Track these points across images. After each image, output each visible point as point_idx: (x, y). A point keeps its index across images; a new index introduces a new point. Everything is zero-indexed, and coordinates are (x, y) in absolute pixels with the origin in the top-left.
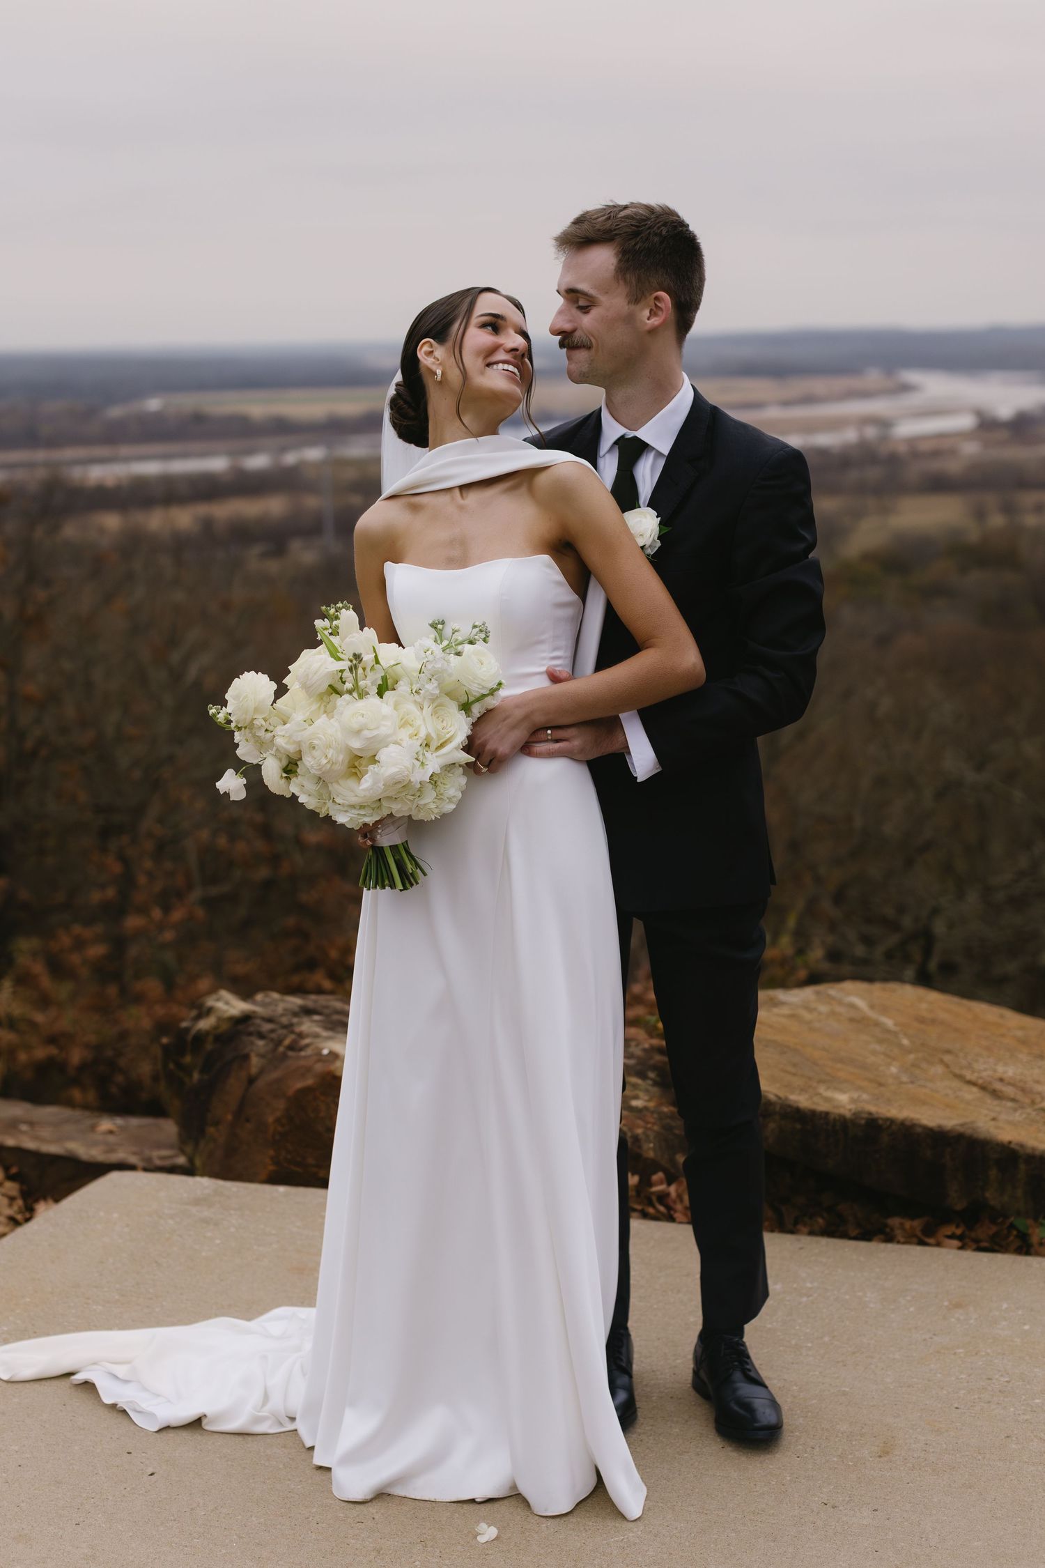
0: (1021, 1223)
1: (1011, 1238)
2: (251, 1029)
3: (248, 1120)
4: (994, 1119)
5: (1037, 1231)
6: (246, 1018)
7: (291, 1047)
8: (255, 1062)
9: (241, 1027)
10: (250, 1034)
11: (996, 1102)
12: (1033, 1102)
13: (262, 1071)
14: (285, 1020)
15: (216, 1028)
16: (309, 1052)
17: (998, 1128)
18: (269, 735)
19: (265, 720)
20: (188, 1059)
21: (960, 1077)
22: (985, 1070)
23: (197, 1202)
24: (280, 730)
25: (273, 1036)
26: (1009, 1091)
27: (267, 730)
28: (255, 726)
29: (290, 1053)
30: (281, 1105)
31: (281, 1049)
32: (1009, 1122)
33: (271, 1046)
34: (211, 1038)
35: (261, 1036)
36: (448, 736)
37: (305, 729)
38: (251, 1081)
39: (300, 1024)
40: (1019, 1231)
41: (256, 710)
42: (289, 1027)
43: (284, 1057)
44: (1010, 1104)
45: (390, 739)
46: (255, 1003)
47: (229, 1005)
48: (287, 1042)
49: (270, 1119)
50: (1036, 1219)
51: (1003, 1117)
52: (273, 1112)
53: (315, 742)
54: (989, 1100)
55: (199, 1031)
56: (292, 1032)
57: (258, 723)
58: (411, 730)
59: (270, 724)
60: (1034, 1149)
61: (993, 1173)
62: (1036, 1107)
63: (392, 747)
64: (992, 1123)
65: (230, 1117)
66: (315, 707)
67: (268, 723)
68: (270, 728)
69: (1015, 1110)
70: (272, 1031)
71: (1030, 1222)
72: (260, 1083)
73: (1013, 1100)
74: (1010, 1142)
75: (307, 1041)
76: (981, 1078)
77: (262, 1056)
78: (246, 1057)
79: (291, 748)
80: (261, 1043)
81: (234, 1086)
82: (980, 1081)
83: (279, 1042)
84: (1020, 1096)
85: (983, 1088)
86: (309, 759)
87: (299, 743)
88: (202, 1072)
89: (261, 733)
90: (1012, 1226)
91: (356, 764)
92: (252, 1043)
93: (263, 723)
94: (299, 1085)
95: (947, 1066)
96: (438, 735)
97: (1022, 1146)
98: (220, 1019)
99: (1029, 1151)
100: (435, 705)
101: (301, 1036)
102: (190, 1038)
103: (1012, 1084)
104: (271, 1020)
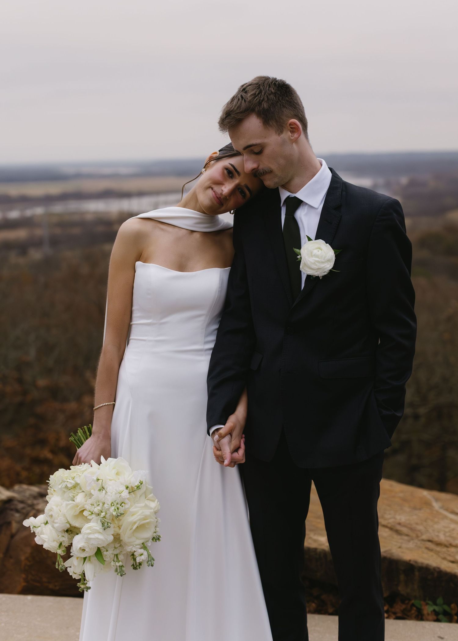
0: (416, 602)
1: (413, 612)
2: (12, 507)
3: (11, 557)
4: (400, 547)
5: (427, 607)
6: (10, 501)
8: (15, 525)
9: (7, 505)
10: (12, 510)
11: (399, 537)
12: (417, 536)
13: (18, 530)
14: (30, 502)
17: (403, 552)
22: (390, 518)
25: (24, 511)
26: (404, 530)
32: (408, 549)
33: (22, 516)
35: (17, 511)
38: (12, 536)
39: (38, 504)
40: (417, 608)
42: (32, 506)
44: (406, 538)
46: (14, 491)
47: (1, 493)
49: (23, 558)
50: (425, 600)
51: (404, 546)
52: (24, 555)
54: (396, 536)
56: (34, 509)
60: (422, 563)
61: (402, 577)
62: (420, 538)
64: (399, 550)
65: (1, 555)
69: (409, 541)
70: (23, 508)
71: (422, 602)
72: (17, 538)
73: (407, 535)
74: (410, 561)
76: (389, 523)
77: (18, 522)
78: (9, 524)
80: (17, 515)
81: (4, 538)
83: (27, 514)
84: (411, 533)
85: (391, 529)
90: (413, 605)
92: (13, 515)
97: (416, 562)
99: (420, 565)
101: (38, 511)
103: (405, 526)
104: (22, 502)
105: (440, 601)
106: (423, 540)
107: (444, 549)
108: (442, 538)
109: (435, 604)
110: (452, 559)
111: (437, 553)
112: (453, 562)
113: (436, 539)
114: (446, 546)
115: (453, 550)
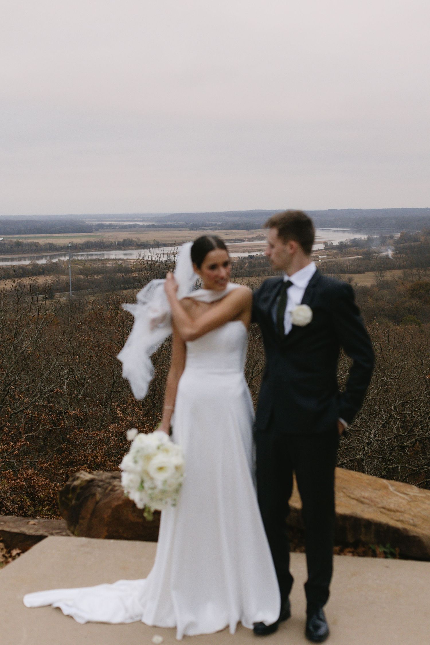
0: (373, 547)
1: (370, 552)
2: (95, 484)
3: (96, 517)
5: (379, 549)
6: (92, 480)
7: (112, 490)
8: (98, 496)
9: (91, 483)
10: (95, 486)
12: (375, 505)
13: (101, 499)
14: (107, 481)
15: (81, 484)
16: (118, 492)
17: (365, 514)
20: (70, 496)
21: (350, 497)
22: (358, 494)
23: (83, 546)
25: (105, 486)
26: (366, 501)
29: (111, 493)
30: (109, 511)
31: (107, 491)
32: (368, 512)
33: (103, 490)
34: (79, 488)
35: (99, 486)
38: (97, 503)
39: (113, 482)
40: (373, 550)
42: (109, 483)
43: (109, 494)
44: (367, 506)
46: (93, 474)
47: (85, 476)
48: (109, 488)
49: (106, 516)
50: (378, 545)
51: (366, 510)
52: (106, 514)
54: (360, 505)
55: (74, 485)
56: (111, 485)
60: (377, 521)
61: (363, 530)
64: (362, 512)
65: (89, 516)
69: (370, 508)
70: (103, 485)
71: (376, 546)
72: (101, 503)
73: (368, 504)
74: (369, 519)
75: (117, 488)
77: (100, 494)
78: (94, 495)
80: (99, 489)
81: (90, 505)
82: (357, 498)
83: (106, 489)
84: (370, 502)
85: (358, 500)
88: (76, 500)
90: (370, 548)
92: (96, 489)
94: (116, 503)
95: (344, 493)
97: (372, 520)
98: (82, 481)
101: (115, 486)
102: (71, 488)
103: (367, 499)
104: (102, 481)
105: (388, 545)
106: (379, 508)
107: (392, 513)
108: (392, 506)
109: (384, 546)
110: (397, 519)
111: (388, 515)
112: (398, 521)
113: (387, 507)
114: (394, 511)
115: (398, 514)
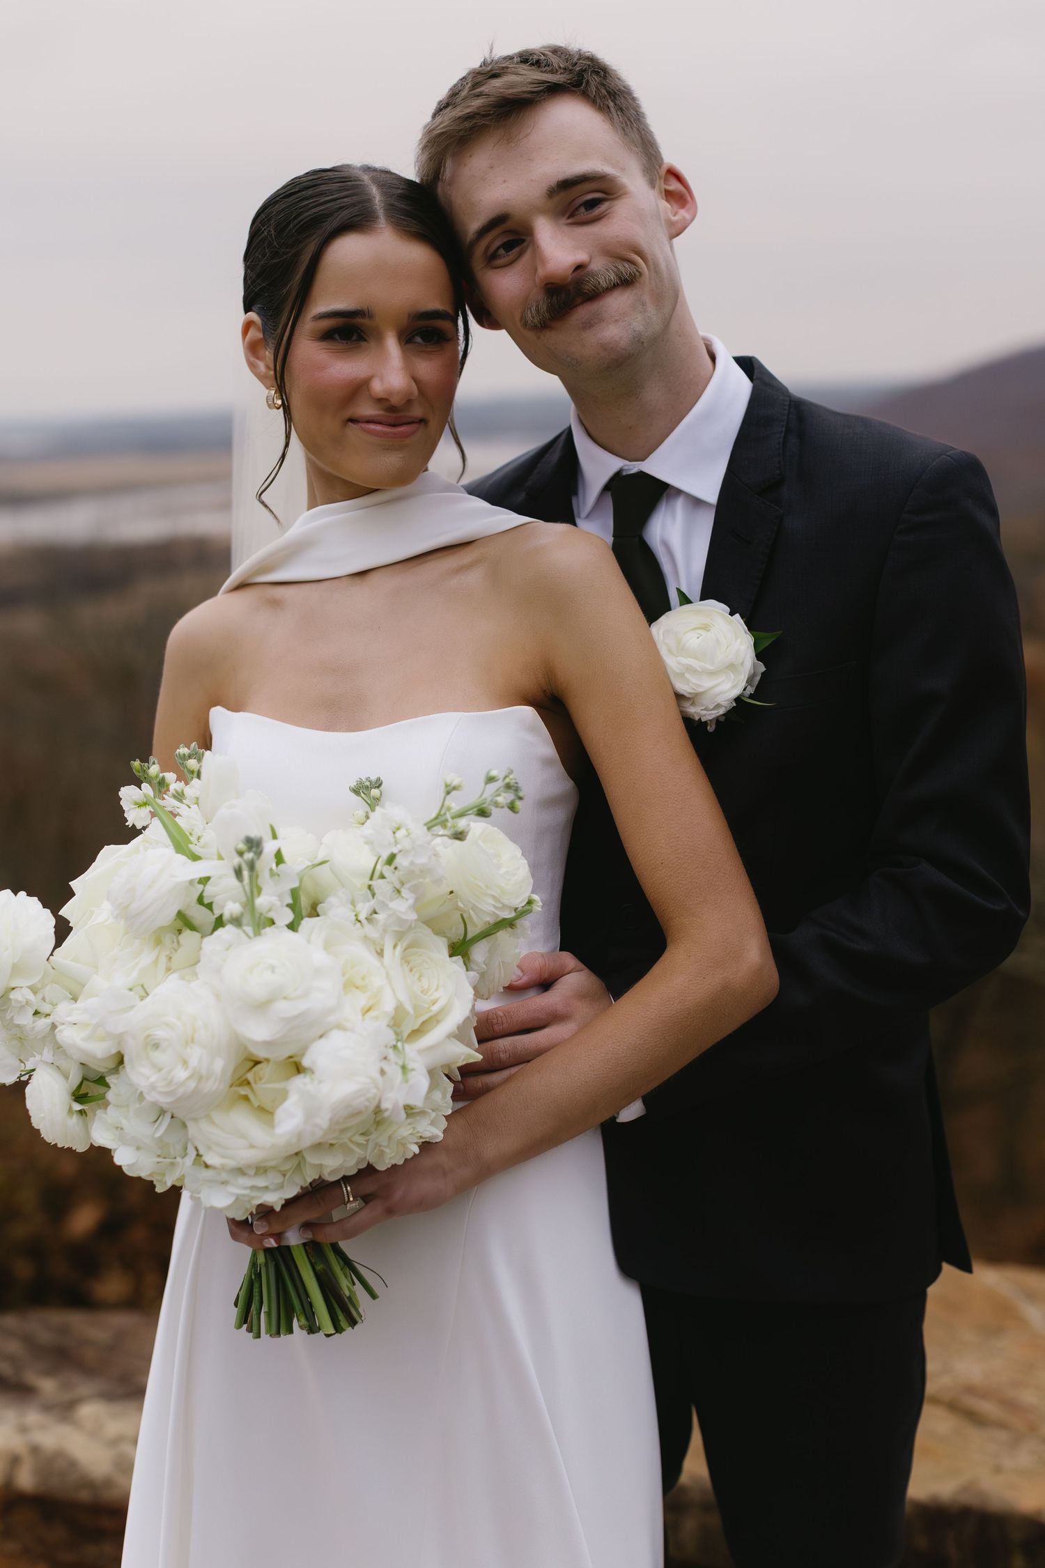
18: (43, 1023)
19: (34, 990)
24: (64, 1012)
27: (36, 1013)
28: (13, 1003)
36: (435, 1008)
37: (133, 1007)
41: (16, 970)
45: (332, 1019)
53: (161, 1033)
57: (20, 998)
58: (362, 1000)
59: (44, 999)
63: (336, 1038)
66: (147, 958)
67: (40, 996)
68: (45, 1008)
79: (100, 1050)
86: (145, 1070)
87: (120, 1038)
89: (26, 1019)
91: (250, 1076)
93: (31, 997)
96: (415, 1007)
100: (405, 945)
